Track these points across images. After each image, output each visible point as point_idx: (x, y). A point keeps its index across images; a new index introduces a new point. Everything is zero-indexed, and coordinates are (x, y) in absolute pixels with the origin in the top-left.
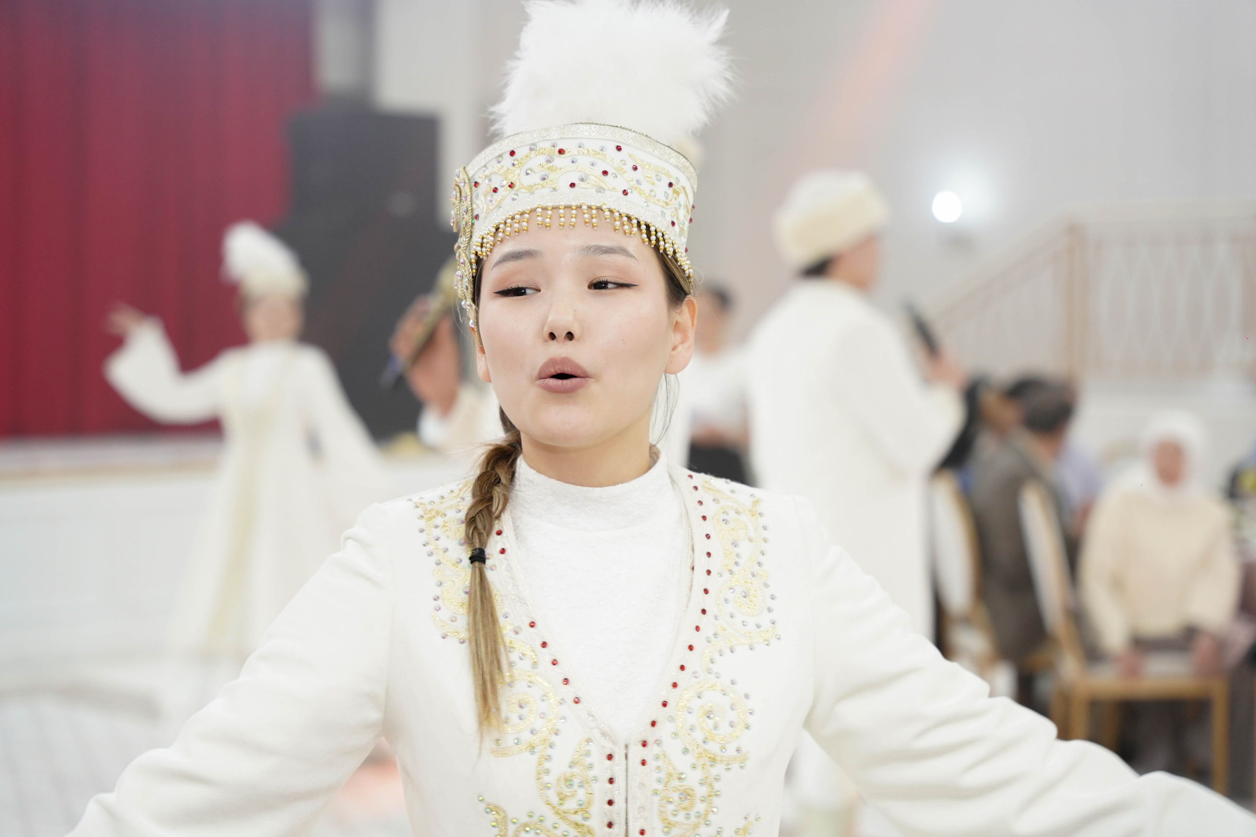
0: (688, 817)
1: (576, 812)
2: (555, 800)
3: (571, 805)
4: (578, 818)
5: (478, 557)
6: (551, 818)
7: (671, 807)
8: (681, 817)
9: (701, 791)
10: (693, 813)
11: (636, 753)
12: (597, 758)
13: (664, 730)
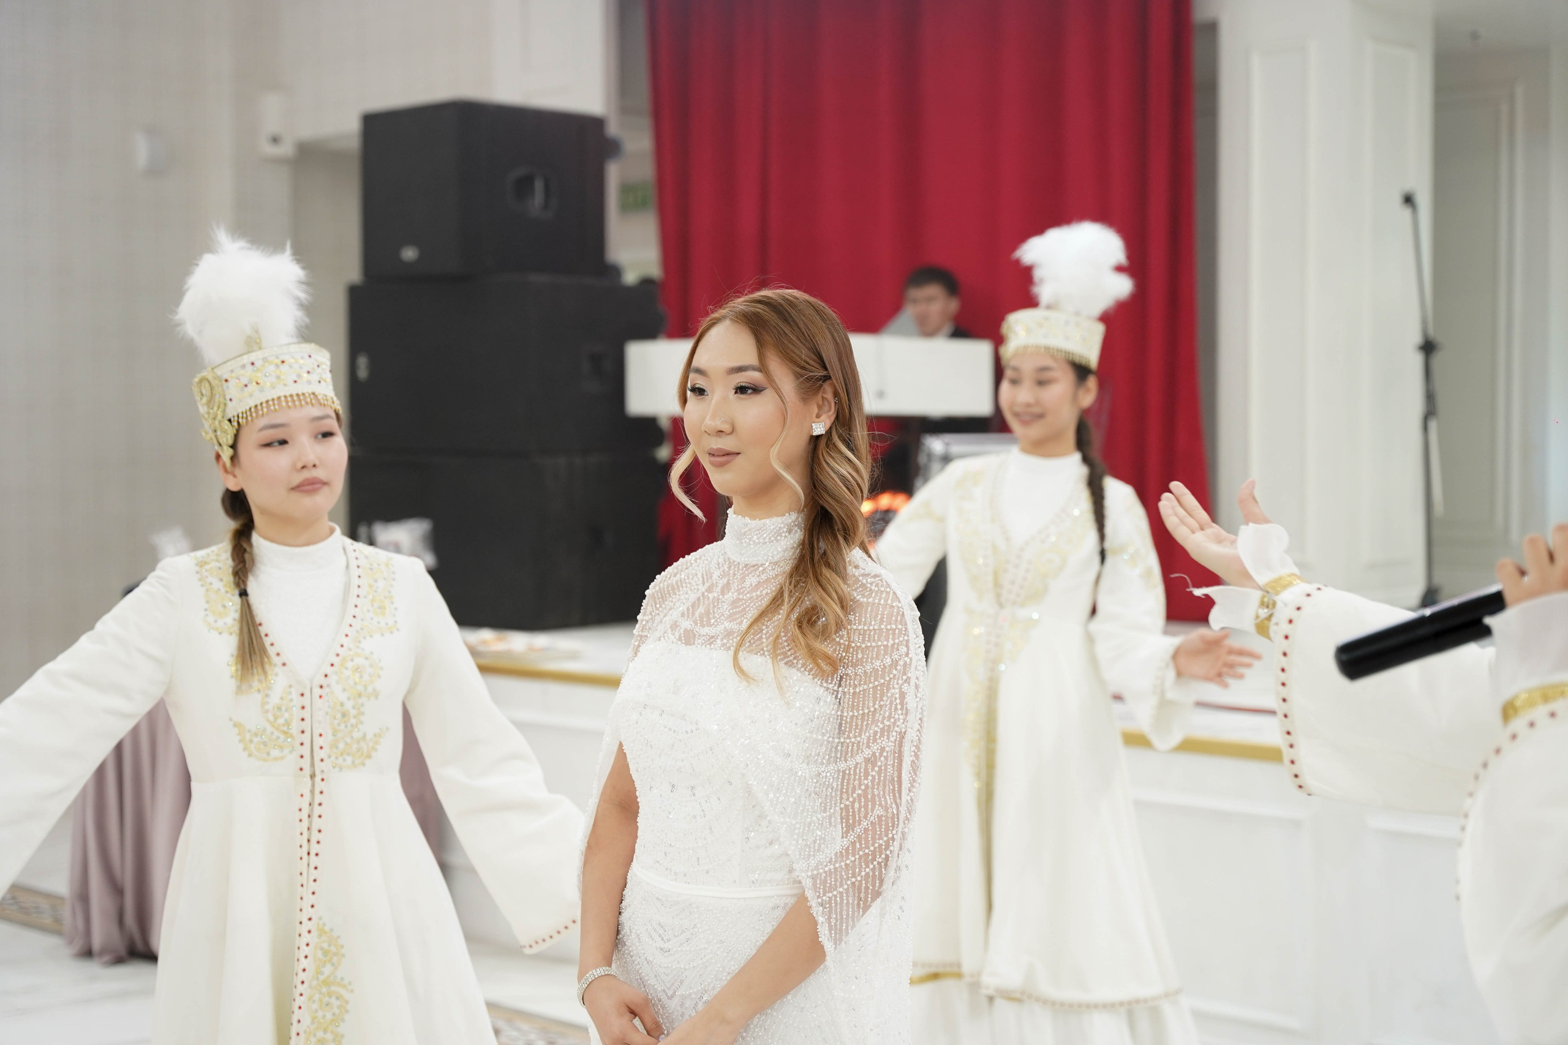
0: (346, 726)
1: (284, 725)
2: (271, 718)
3: (281, 721)
4: (285, 729)
5: (243, 594)
6: (269, 729)
7: (336, 722)
8: (342, 726)
9: (353, 712)
10: (349, 725)
11: (317, 691)
12: (295, 695)
13: (333, 678)
